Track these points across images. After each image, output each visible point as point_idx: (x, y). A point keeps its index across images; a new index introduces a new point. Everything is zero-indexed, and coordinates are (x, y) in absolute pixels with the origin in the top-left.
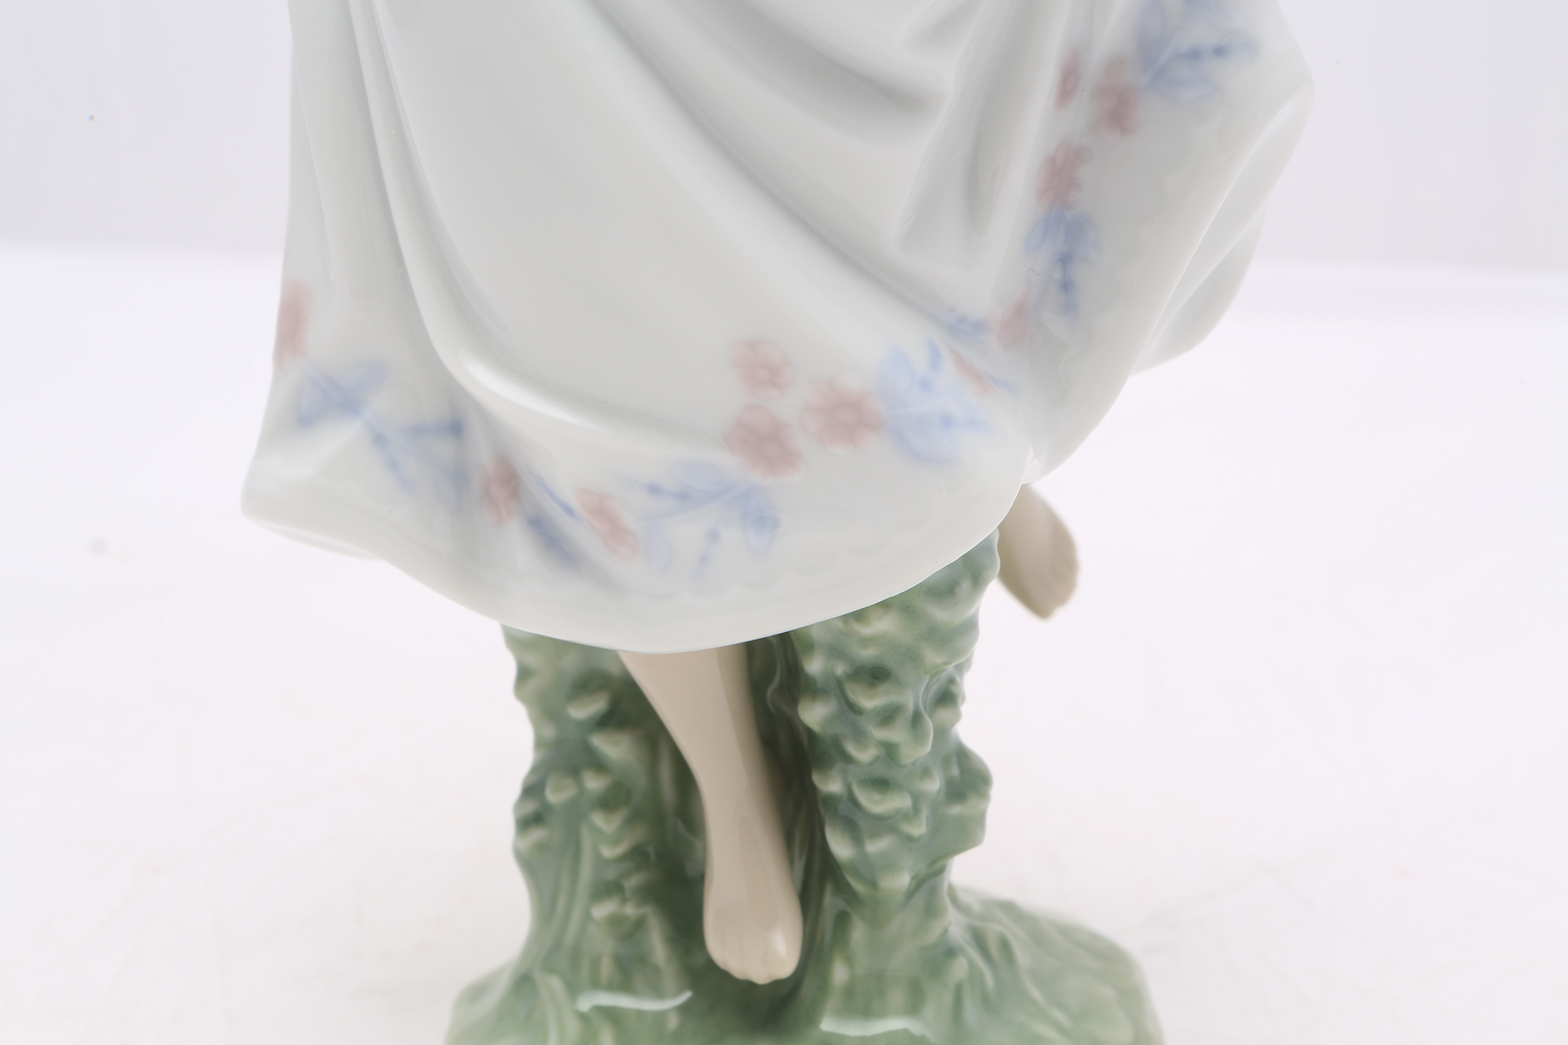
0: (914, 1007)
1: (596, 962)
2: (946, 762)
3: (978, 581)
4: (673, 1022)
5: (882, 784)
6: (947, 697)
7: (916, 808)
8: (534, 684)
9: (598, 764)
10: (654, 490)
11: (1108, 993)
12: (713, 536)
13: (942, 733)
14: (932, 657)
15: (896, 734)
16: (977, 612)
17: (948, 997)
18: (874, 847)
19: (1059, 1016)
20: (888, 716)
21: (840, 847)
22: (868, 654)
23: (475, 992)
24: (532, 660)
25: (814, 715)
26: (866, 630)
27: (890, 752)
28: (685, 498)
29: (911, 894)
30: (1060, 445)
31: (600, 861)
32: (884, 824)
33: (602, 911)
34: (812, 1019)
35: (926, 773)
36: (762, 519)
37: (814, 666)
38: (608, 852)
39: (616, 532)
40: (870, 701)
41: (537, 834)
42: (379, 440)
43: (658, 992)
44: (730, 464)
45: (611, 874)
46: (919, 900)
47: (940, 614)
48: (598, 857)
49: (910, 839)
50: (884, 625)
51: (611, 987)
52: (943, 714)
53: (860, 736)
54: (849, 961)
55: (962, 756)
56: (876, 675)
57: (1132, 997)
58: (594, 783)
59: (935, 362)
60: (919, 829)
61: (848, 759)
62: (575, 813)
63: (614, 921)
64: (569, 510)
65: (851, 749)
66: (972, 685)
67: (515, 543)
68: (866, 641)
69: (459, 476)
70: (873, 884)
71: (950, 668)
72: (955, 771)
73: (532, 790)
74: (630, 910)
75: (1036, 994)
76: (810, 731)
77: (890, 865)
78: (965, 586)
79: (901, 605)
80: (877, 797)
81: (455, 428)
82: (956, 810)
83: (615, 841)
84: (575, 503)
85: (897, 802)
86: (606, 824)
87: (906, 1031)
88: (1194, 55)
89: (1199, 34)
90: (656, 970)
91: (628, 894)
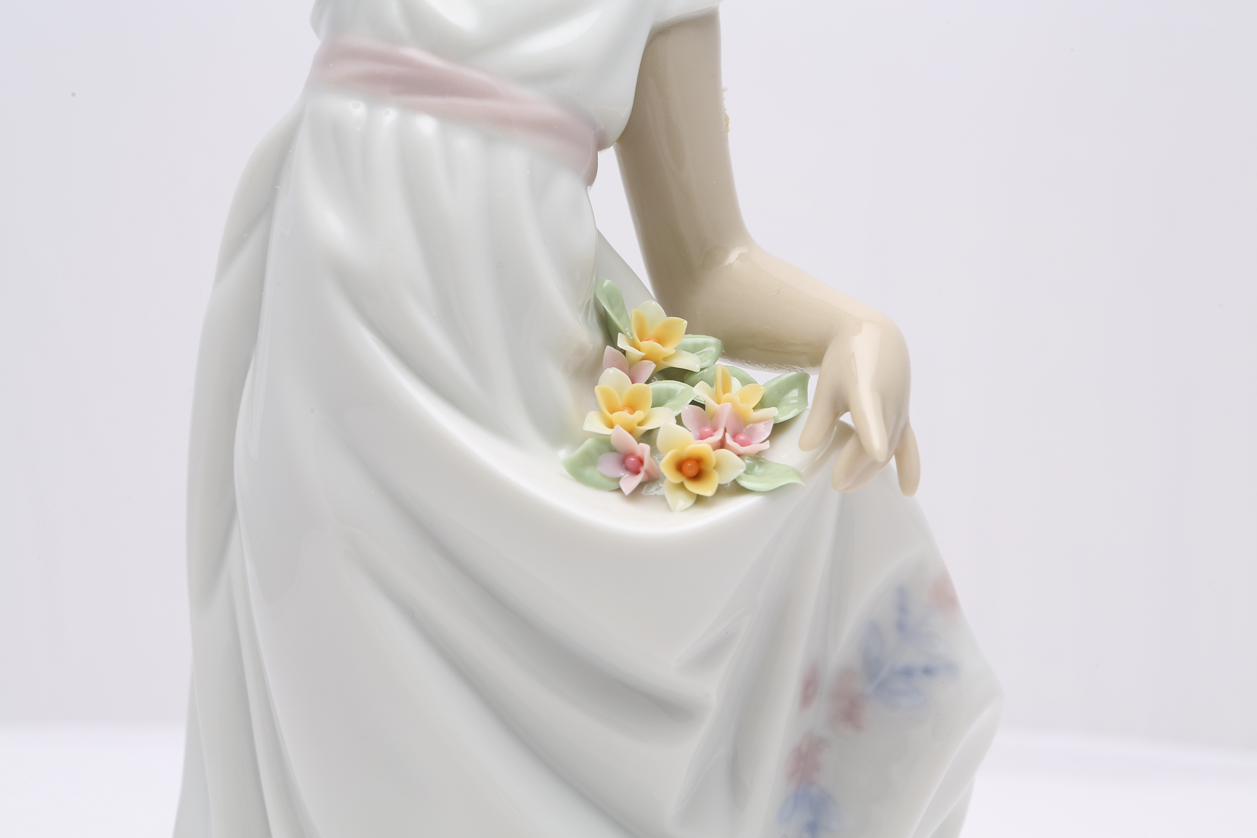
88: (908, 673)
89: (911, 656)
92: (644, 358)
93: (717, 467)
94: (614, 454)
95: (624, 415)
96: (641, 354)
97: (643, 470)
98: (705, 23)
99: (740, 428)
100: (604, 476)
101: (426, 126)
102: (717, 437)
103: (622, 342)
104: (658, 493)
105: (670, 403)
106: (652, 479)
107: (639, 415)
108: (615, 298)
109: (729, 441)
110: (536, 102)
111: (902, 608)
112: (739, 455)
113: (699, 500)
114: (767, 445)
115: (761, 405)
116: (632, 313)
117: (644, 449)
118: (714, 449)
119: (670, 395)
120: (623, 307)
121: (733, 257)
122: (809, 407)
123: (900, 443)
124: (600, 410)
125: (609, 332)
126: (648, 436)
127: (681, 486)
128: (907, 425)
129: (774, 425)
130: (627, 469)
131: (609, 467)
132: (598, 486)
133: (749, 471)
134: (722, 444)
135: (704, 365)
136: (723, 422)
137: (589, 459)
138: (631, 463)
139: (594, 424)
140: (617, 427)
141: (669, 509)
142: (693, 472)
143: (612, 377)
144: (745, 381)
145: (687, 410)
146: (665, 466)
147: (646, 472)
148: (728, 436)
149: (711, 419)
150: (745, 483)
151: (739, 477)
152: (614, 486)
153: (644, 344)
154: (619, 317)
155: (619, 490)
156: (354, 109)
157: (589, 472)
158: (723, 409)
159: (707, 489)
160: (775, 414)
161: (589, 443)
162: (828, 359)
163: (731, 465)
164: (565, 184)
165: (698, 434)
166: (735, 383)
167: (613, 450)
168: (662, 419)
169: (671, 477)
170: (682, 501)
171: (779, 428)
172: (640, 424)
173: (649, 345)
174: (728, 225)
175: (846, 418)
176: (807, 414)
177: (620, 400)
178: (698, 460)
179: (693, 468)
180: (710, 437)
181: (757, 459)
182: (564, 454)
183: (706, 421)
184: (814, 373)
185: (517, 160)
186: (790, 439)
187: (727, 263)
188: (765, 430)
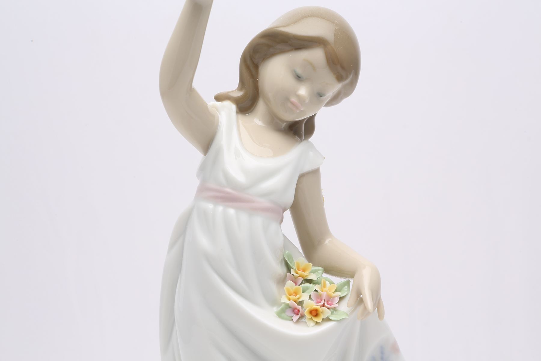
92: (299, 277)
93: (322, 312)
94: (291, 309)
95: (292, 297)
96: (298, 275)
97: (299, 314)
98: (315, 172)
99: (329, 299)
100: (288, 316)
101: (232, 211)
102: (322, 303)
103: (292, 272)
104: (305, 321)
105: (307, 291)
106: (302, 316)
107: (298, 296)
108: (290, 257)
109: (326, 304)
110: (265, 203)
111: (382, 353)
112: (328, 308)
113: (317, 323)
114: (337, 305)
115: (336, 291)
116: (295, 261)
117: (299, 307)
118: (321, 307)
119: (308, 288)
120: (293, 259)
121: (327, 241)
122: (351, 291)
123: (378, 304)
124: (286, 295)
125: (289, 268)
126: (301, 303)
127: (311, 318)
128: (380, 298)
129: (340, 298)
130: (295, 313)
131: (289, 313)
132: (286, 319)
133: (332, 313)
134: (324, 305)
135: (318, 277)
136: (324, 297)
137: (283, 311)
138: (296, 312)
139: (284, 300)
140: (291, 300)
141: (308, 326)
142: (315, 314)
143: (289, 284)
144: (332, 283)
145: (312, 293)
146: (306, 313)
147: (300, 314)
148: (325, 303)
149: (320, 297)
150: (331, 318)
151: (329, 316)
152: (291, 319)
153: (299, 272)
154: (291, 263)
155: (292, 320)
156: (210, 206)
157: (283, 315)
158: (324, 294)
159: (319, 320)
160: (339, 294)
161: (283, 306)
162: (356, 277)
163: (326, 313)
164: (274, 226)
165: (316, 301)
166: (328, 283)
167: (290, 307)
168: (305, 297)
169: (308, 316)
170: (312, 324)
171: (341, 299)
172: (298, 299)
173: (300, 273)
174: (325, 232)
175: (361, 296)
176: (350, 293)
177: (292, 292)
178: (316, 310)
179: (315, 313)
180: (320, 303)
181: (335, 309)
182: (275, 309)
183: (319, 298)
184: (352, 281)
185: (259, 221)
186: (345, 302)
187: (325, 243)
188: (337, 300)
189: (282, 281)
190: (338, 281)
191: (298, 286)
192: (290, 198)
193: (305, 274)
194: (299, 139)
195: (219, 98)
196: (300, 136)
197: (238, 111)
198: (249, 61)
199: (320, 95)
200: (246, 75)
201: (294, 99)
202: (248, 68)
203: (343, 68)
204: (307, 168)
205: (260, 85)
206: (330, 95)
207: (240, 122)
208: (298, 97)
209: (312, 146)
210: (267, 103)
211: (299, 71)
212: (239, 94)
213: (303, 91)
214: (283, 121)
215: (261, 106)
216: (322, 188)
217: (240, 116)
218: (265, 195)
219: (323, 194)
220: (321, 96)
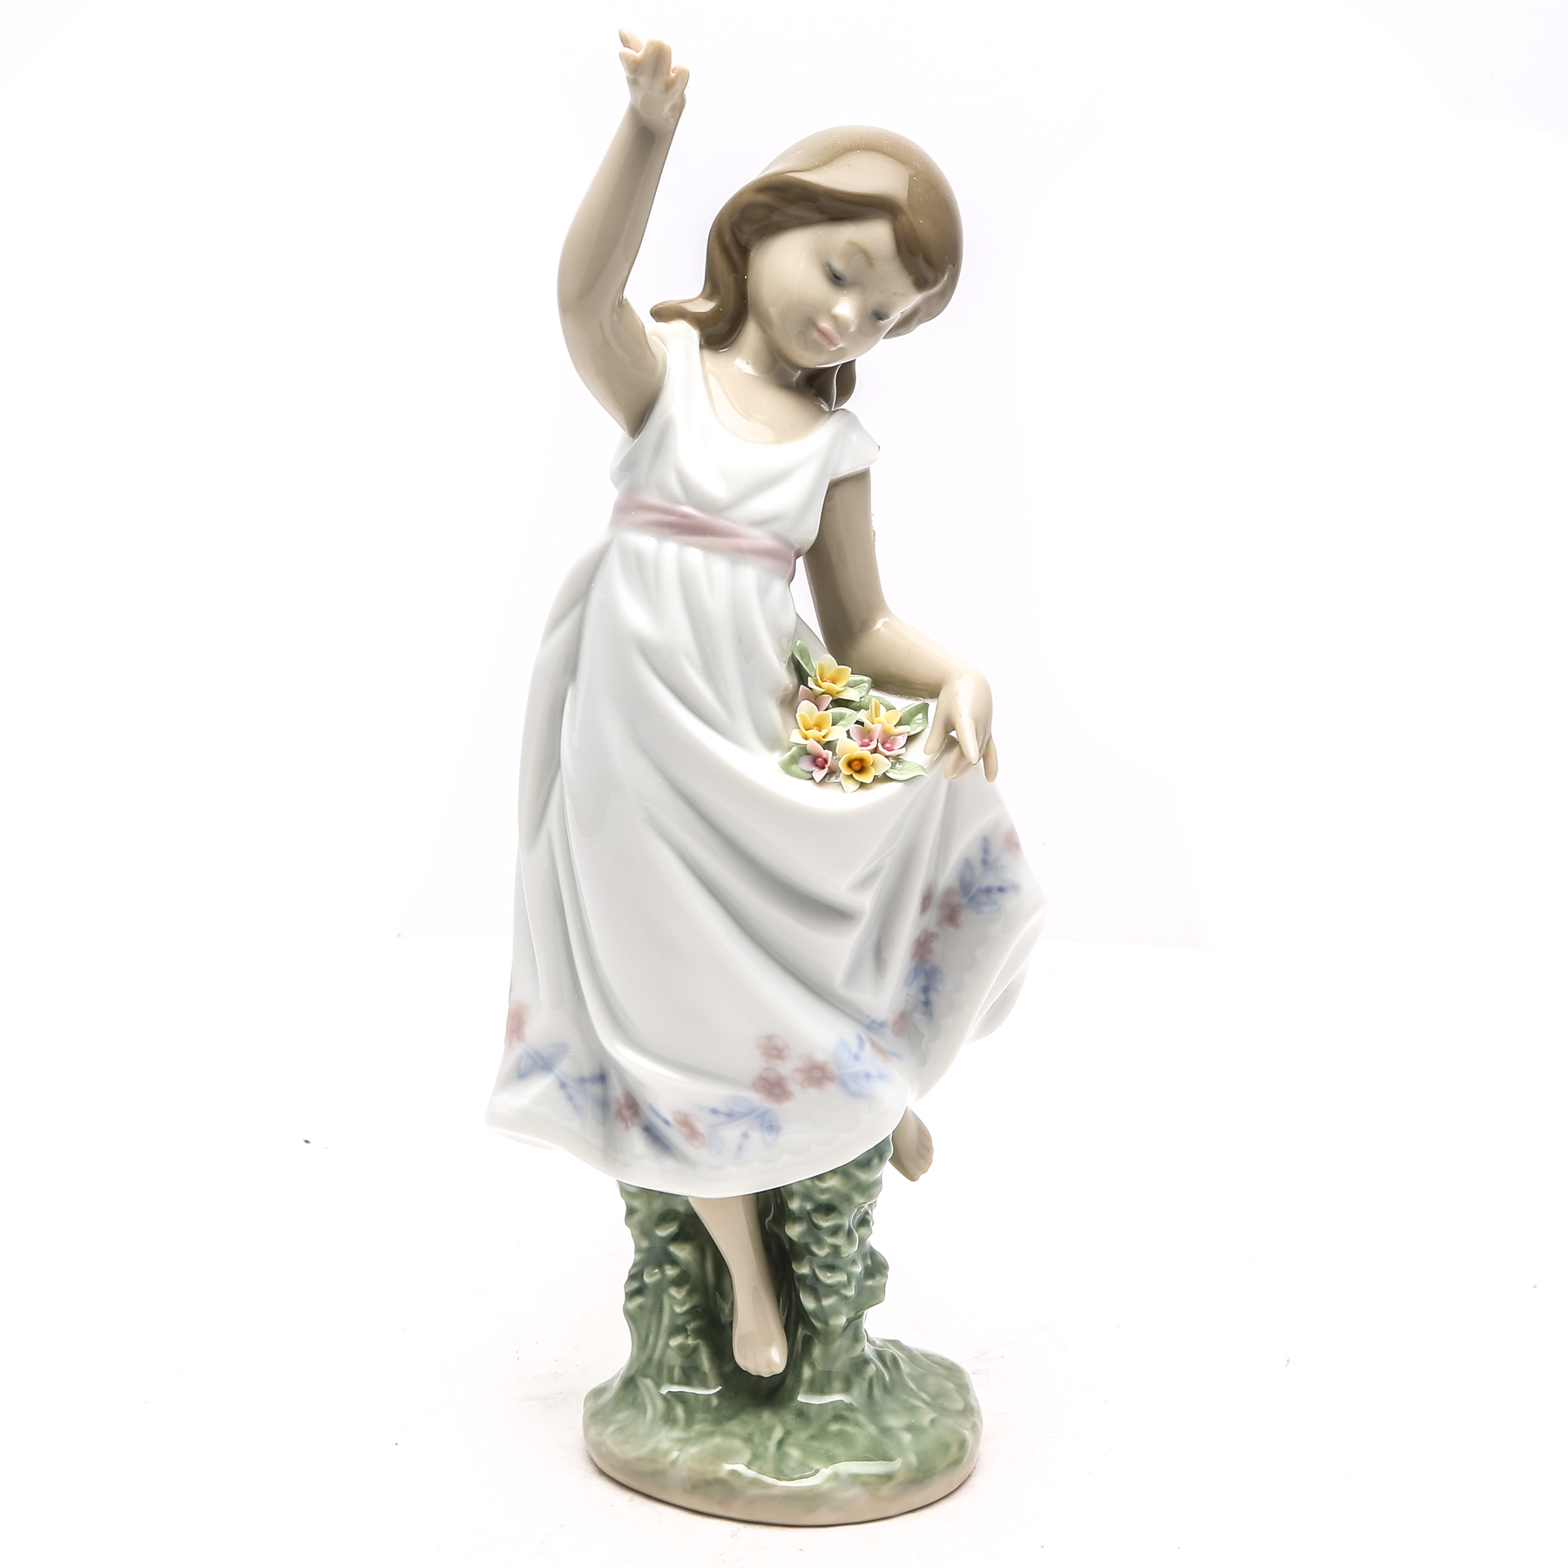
0: (847, 1388)
1: (671, 1369)
2: (864, 1257)
3: (881, 1158)
4: (715, 1402)
5: (831, 1268)
6: (864, 1222)
7: (849, 1281)
8: (637, 1218)
9: (674, 1262)
10: (714, 1111)
11: (951, 1386)
12: (745, 1136)
13: (862, 1241)
14: (858, 1199)
15: (839, 1241)
16: (881, 1175)
17: (865, 1385)
18: (827, 1302)
19: (924, 1396)
20: (835, 1231)
21: (809, 1303)
22: (824, 1198)
23: (598, 1392)
24: (636, 1204)
25: (794, 1231)
26: (824, 1185)
27: (836, 1250)
28: (731, 1115)
29: (845, 1329)
30: (924, 1086)
31: (674, 1314)
32: (833, 1290)
33: (675, 1342)
34: (792, 1396)
35: (854, 1262)
36: (771, 1126)
37: (794, 1205)
38: (678, 1310)
39: (692, 1133)
40: (825, 1223)
41: (639, 1300)
42: (563, 1085)
43: (705, 1385)
44: (756, 1098)
45: (680, 1321)
46: (850, 1332)
47: (863, 1176)
48: (673, 1311)
49: (846, 1298)
50: (833, 1182)
51: (679, 1384)
52: (863, 1231)
53: (819, 1242)
54: (812, 1365)
55: (873, 1254)
56: (828, 1209)
57: (963, 1388)
58: (671, 1272)
59: (861, 1045)
60: (851, 1292)
61: (813, 1254)
62: (660, 1288)
63: (681, 1348)
64: (667, 1122)
65: (815, 1249)
66: (876, 1216)
67: (635, 1140)
68: (823, 1191)
69: (604, 1104)
70: (826, 1323)
71: (866, 1206)
72: (869, 1262)
73: (635, 1276)
74: (690, 1341)
75: (912, 1385)
76: (790, 1240)
77: (835, 1312)
78: (876, 1161)
79: (843, 1172)
80: (829, 1275)
81: (602, 1078)
82: (870, 1283)
83: (682, 1304)
84: (670, 1119)
85: (841, 1278)
86: (677, 1293)
87: (842, 1401)
88: (988, 891)
89: (990, 880)
90: (705, 1374)
91: (689, 1333)
92: (823, 693)
95: (814, 732)
96: (824, 690)
97: (827, 766)
98: (861, 478)
99: (887, 740)
101: (695, 554)
102: (873, 746)
105: (842, 723)
107: (824, 732)
108: (804, 652)
109: (880, 748)
110: (761, 538)
111: (986, 850)
112: (886, 757)
113: (862, 785)
117: (828, 754)
119: (842, 717)
120: (809, 658)
121: (879, 624)
122: (930, 724)
125: (801, 676)
126: (829, 745)
127: (851, 776)
128: (990, 738)
130: (817, 766)
131: (805, 765)
134: (875, 751)
135: (862, 695)
137: (794, 760)
138: (818, 761)
139: (796, 737)
141: (843, 791)
142: (858, 768)
143: (805, 707)
144: (889, 708)
145: (853, 727)
146: (842, 765)
148: (879, 745)
152: (809, 776)
153: (823, 684)
155: (812, 778)
156: (647, 543)
157: (794, 768)
158: (877, 729)
159: (867, 779)
161: (794, 749)
162: (941, 695)
163: (882, 764)
164: (778, 586)
166: (882, 709)
169: (845, 771)
170: (851, 786)
171: (911, 739)
173: (827, 685)
174: (874, 605)
175: (953, 734)
176: (928, 731)
177: (811, 723)
178: (861, 760)
179: (858, 766)
180: (869, 745)
181: (897, 759)
182: (779, 757)
183: (865, 735)
184: (933, 704)
185: (750, 575)
186: (918, 746)
187: (876, 628)
188: (902, 740)
189: (789, 703)
190: (902, 704)
191: (822, 712)
192: (808, 532)
193: (838, 687)
194: (825, 407)
195: (661, 314)
196: (828, 400)
197: (702, 343)
198: (728, 238)
199: (879, 315)
200: (722, 265)
201: (825, 324)
202: (725, 250)
203: (929, 262)
204: (846, 469)
205: (751, 288)
206: (896, 317)
207: (708, 365)
208: (835, 319)
209: (853, 421)
210: (765, 324)
211: (839, 265)
212: (706, 307)
213: (846, 307)
214: (795, 367)
215: (751, 334)
216: (872, 512)
217: (707, 353)
218: (760, 523)
219: (873, 524)
220: (880, 318)
